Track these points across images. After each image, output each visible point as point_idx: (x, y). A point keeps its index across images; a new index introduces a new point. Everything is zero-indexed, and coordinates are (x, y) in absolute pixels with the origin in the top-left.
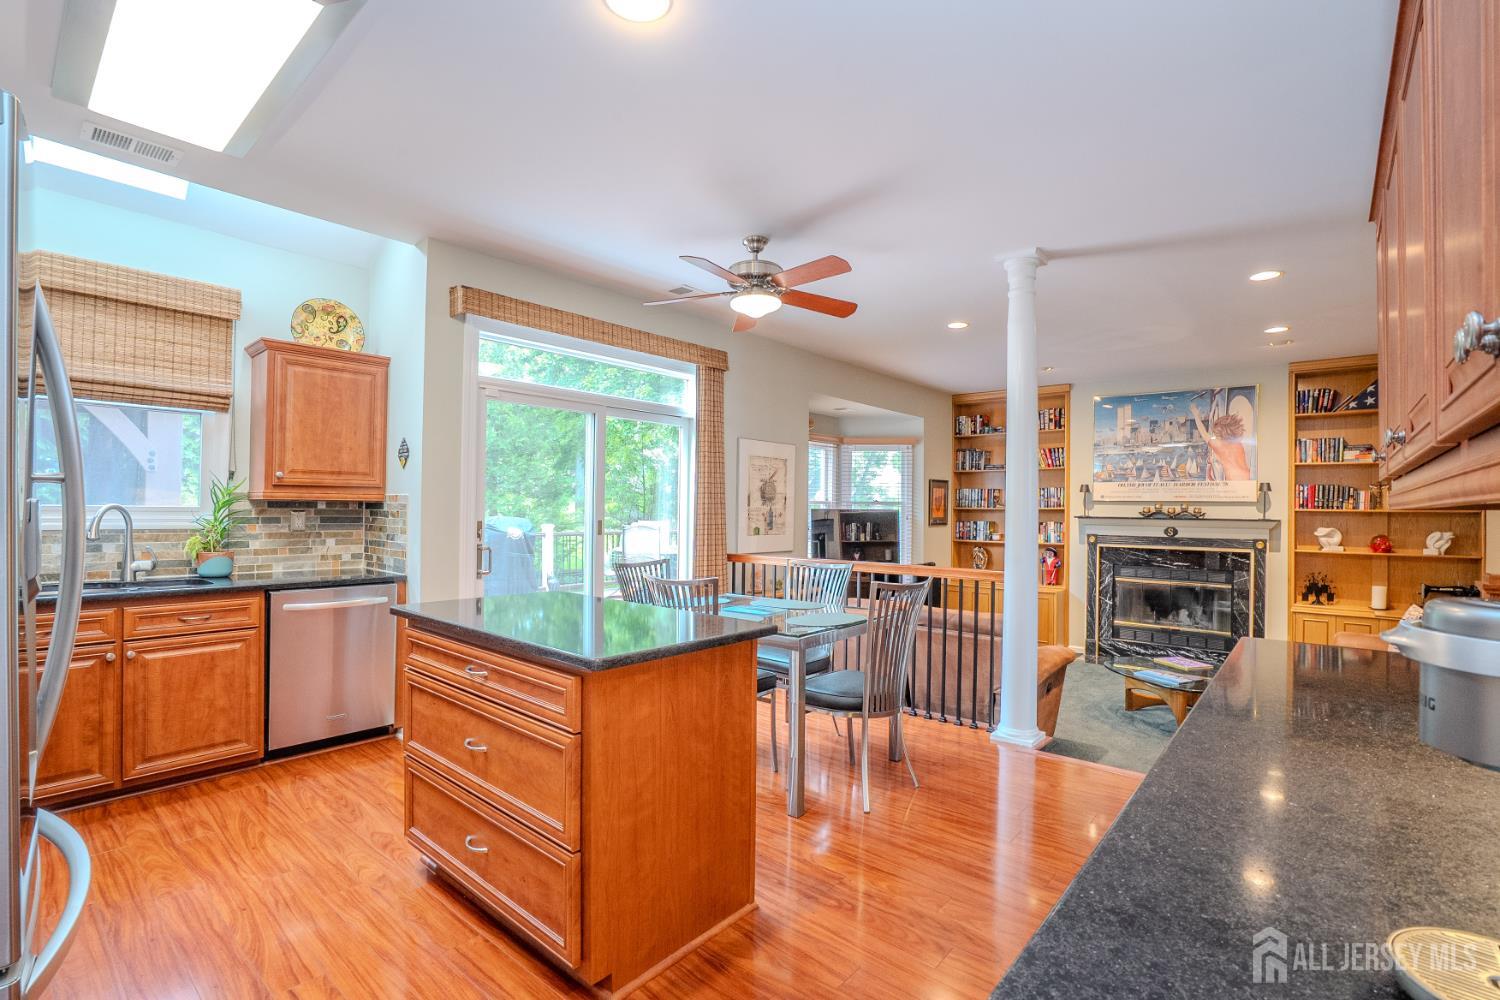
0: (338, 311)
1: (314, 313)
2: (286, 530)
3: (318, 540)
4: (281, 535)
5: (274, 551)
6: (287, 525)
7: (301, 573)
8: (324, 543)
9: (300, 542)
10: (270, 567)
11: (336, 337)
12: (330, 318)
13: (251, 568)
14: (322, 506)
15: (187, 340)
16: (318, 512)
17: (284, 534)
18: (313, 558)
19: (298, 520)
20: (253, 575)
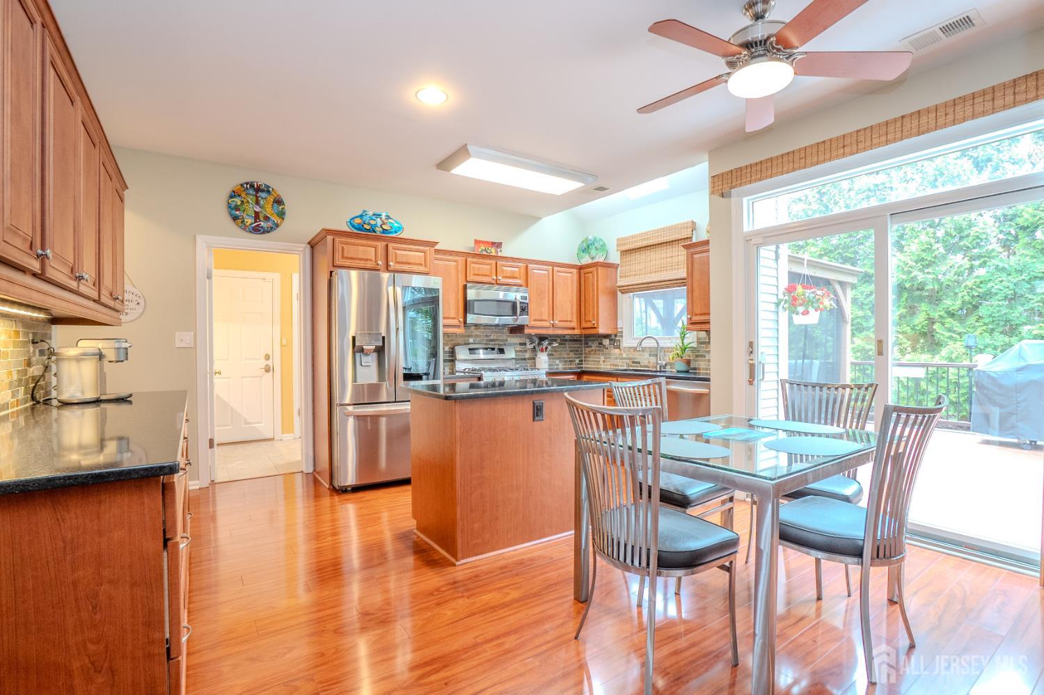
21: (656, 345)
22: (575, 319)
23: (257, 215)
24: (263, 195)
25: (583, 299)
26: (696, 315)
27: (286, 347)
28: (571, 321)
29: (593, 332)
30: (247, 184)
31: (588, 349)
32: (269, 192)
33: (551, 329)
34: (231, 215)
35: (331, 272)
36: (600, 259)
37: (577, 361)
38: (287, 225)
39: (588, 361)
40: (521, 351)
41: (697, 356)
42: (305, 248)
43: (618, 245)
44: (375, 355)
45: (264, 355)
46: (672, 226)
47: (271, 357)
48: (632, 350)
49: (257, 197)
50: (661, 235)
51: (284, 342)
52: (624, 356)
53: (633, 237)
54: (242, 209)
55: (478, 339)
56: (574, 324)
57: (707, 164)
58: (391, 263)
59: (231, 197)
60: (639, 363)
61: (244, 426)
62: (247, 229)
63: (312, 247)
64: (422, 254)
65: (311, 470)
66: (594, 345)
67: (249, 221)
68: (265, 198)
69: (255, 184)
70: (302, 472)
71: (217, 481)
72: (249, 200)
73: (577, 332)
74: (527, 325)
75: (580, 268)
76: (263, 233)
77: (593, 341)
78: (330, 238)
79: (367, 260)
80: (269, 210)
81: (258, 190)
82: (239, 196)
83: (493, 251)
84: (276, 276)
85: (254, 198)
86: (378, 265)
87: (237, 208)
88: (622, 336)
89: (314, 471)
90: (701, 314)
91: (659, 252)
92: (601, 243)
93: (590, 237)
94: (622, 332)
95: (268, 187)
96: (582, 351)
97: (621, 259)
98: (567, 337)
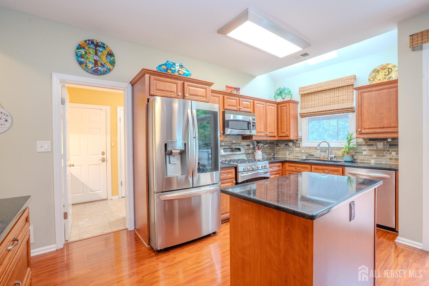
0: (388, 67)
1: (378, 71)
2: (376, 149)
3: (388, 152)
4: (373, 150)
5: (371, 155)
6: (375, 147)
7: (381, 164)
8: (391, 153)
9: (381, 153)
10: (370, 160)
11: (387, 77)
12: (385, 71)
13: (364, 160)
14: (389, 140)
15: (337, 95)
16: (388, 142)
17: (375, 150)
18: (386, 159)
19: (380, 145)
20: (364, 162)
21: (328, 146)
22: (276, 132)
23: (96, 62)
24: (101, 49)
25: (280, 120)
26: (365, 129)
27: (114, 147)
28: (274, 133)
29: (287, 138)
30: (89, 40)
31: (278, 148)
32: (104, 47)
33: (265, 137)
34: (78, 61)
35: (148, 100)
36: (287, 98)
37: (273, 154)
38: (116, 70)
39: (278, 154)
40: (247, 149)
41: (356, 153)
42: (128, 86)
43: (300, 91)
44: (179, 156)
45: (102, 152)
46: (340, 79)
47: (105, 153)
48: (308, 148)
49: (96, 50)
50: (331, 84)
51: (113, 145)
52: (303, 151)
53: (310, 86)
54: (85, 56)
55: (227, 143)
56: (276, 134)
57: (397, 30)
58: (187, 95)
59: (78, 49)
60: (313, 155)
61: (90, 193)
62: (89, 71)
63: (132, 85)
64: (204, 90)
65: (132, 228)
66: (282, 146)
67: (91, 66)
68: (102, 52)
69: (95, 41)
70: (127, 229)
71: (70, 240)
72: (91, 51)
73: (276, 139)
74: (254, 135)
75: (278, 104)
76: (100, 75)
77: (282, 143)
78: (147, 76)
79: (171, 92)
80: (104, 59)
81: (97, 45)
82: (84, 48)
83: (235, 92)
84: (108, 108)
85: (94, 51)
86: (178, 95)
87: (82, 56)
88: (301, 141)
89: (135, 228)
90: (369, 129)
91: (329, 94)
92: (288, 90)
93: (282, 87)
94: (301, 139)
95: (104, 44)
96: (274, 148)
97: (301, 99)
98: (268, 142)
